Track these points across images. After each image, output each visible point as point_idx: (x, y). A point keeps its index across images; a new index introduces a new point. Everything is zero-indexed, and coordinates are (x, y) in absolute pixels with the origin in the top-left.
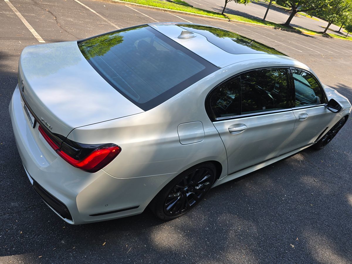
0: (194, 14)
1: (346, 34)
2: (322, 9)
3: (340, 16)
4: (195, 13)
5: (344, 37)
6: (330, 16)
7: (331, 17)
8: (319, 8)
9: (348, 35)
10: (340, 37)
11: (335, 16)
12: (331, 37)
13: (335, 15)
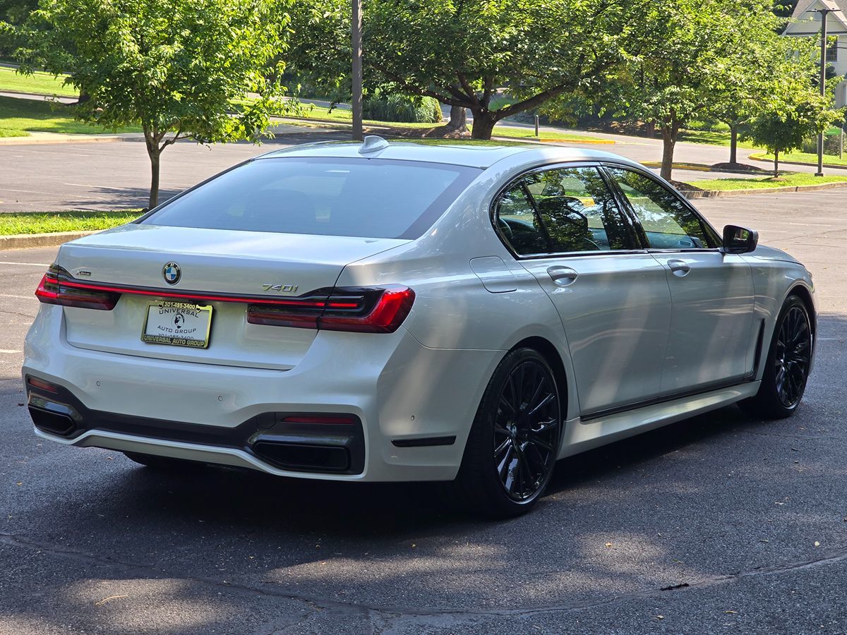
0: (31, 236)
1: (771, 167)
2: (602, 79)
3: (696, 85)
4: (29, 231)
5: (768, 180)
6: (655, 99)
7: (661, 103)
8: (588, 75)
9: (781, 167)
10: (750, 184)
11: (677, 94)
12: (706, 194)
13: (674, 89)
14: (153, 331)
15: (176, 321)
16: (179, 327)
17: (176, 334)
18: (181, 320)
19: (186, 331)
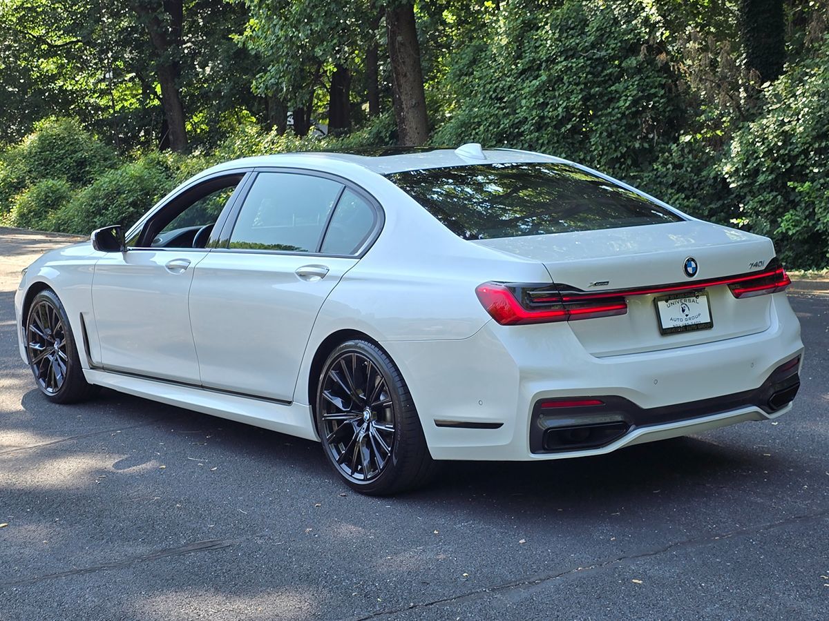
14: (667, 324)
15: (683, 311)
16: (687, 315)
17: (687, 322)
18: (686, 309)
19: (693, 318)
